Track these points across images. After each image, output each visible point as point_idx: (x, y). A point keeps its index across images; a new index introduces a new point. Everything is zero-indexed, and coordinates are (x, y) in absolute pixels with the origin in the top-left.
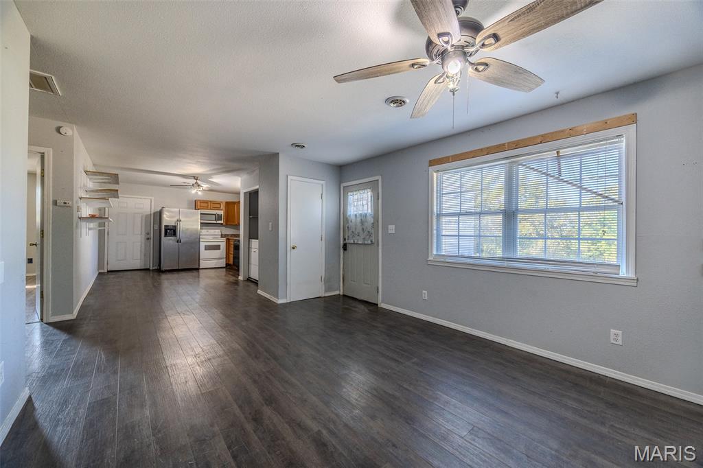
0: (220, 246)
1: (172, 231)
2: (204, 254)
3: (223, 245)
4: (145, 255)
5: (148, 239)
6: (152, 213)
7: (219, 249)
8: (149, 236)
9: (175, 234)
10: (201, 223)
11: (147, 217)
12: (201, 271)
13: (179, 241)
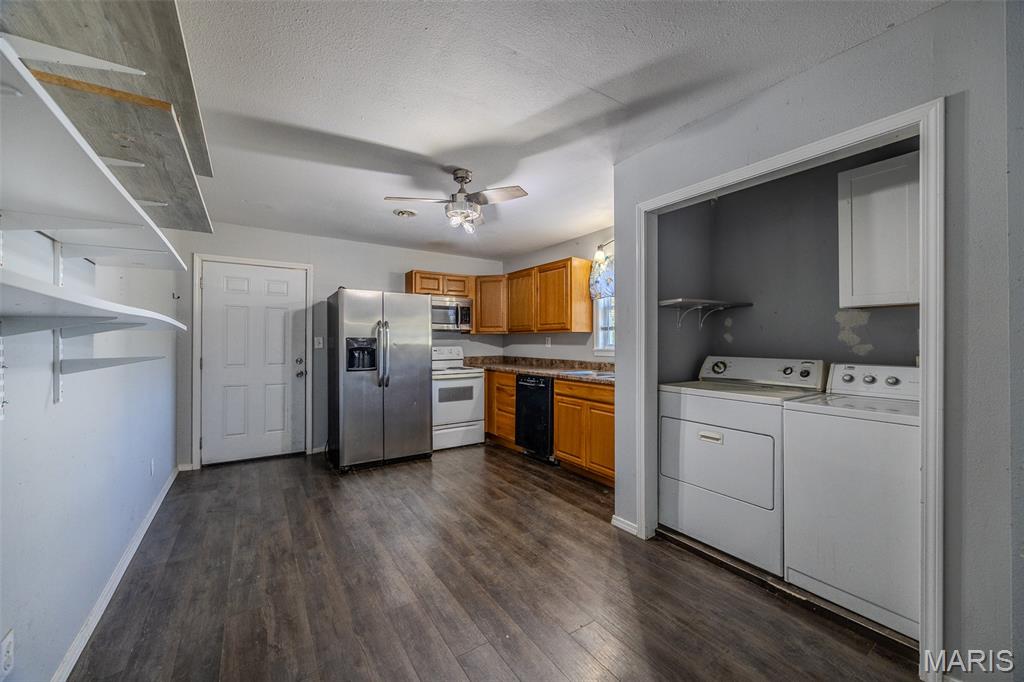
0: (470, 389)
1: (366, 354)
2: (442, 411)
3: (478, 386)
4: (294, 418)
5: (300, 374)
6: (310, 304)
7: (470, 397)
8: (301, 368)
9: (373, 364)
10: (434, 331)
11: (298, 317)
12: (435, 458)
13: (383, 383)
